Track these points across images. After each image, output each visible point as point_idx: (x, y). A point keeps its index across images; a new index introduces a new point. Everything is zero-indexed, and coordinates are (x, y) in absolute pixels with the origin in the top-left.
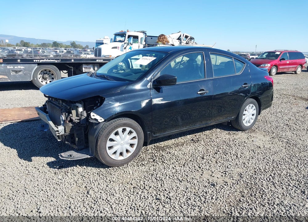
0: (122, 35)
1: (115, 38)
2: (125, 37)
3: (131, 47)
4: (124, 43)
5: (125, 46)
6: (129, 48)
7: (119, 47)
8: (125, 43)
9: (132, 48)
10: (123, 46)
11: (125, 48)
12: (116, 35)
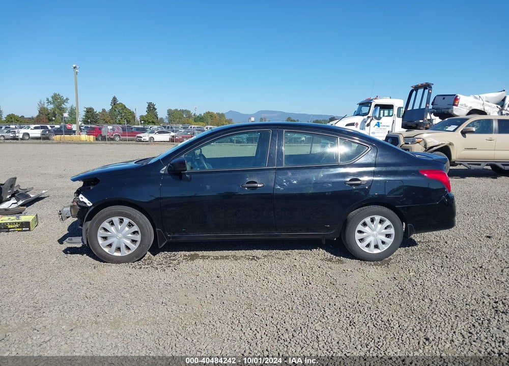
0: (367, 103)
1: (360, 109)
2: (370, 107)
3: (378, 123)
4: (367, 116)
5: (368, 122)
6: (376, 125)
7: (357, 124)
8: (369, 117)
9: (380, 124)
10: (366, 122)
11: (368, 125)
12: (362, 104)
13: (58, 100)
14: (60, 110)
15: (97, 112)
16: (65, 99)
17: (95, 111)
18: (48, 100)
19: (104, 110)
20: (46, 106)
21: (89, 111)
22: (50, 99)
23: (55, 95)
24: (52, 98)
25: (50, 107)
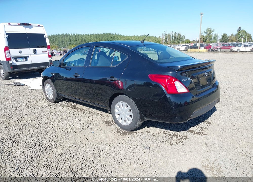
13: (209, 31)
14: (210, 36)
15: (229, 36)
16: (212, 30)
17: (227, 35)
18: (204, 31)
19: (232, 35)
20: (203, 35)
21: (224, 36)
22: (206, 31)
23: (208, 29)
24: (207, 30)
25: (205, 35)
